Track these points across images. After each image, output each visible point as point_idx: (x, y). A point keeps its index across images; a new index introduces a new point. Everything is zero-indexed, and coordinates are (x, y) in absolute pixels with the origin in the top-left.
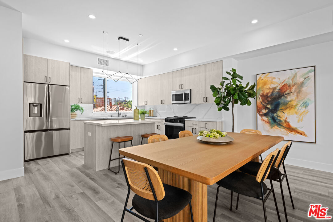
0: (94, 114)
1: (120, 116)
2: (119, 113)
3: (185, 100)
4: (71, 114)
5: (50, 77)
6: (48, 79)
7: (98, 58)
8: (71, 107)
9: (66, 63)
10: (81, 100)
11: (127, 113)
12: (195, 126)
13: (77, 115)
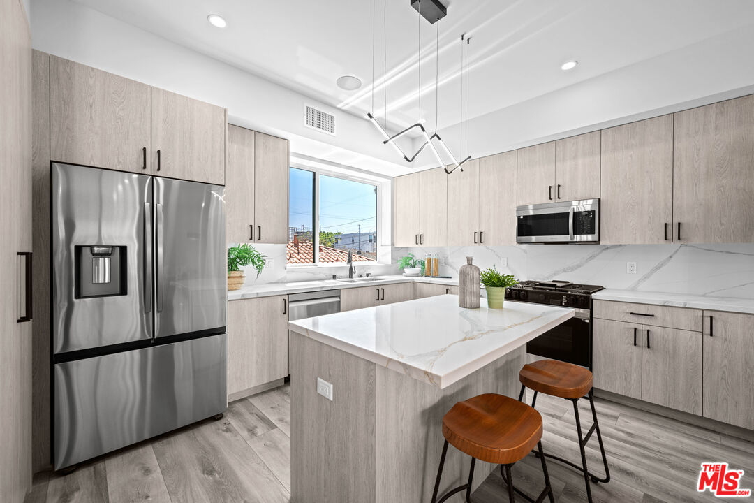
0: (288, 272)
1: (354, 275)
2: (351, 268)
3: (575, 233)
4: (229, 278)
5: (159, 152)
6: (151, 159)
7: (306, 105)
8: (229, 253)
9: (215, 108)
10: (255, 233)
11: (369, 267)
12: (642, 320)
13: (244, 280)
